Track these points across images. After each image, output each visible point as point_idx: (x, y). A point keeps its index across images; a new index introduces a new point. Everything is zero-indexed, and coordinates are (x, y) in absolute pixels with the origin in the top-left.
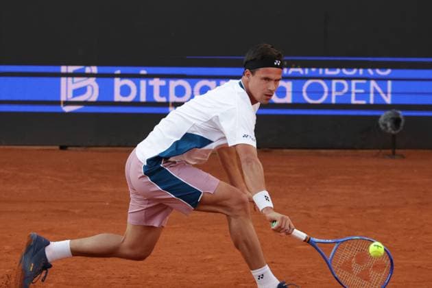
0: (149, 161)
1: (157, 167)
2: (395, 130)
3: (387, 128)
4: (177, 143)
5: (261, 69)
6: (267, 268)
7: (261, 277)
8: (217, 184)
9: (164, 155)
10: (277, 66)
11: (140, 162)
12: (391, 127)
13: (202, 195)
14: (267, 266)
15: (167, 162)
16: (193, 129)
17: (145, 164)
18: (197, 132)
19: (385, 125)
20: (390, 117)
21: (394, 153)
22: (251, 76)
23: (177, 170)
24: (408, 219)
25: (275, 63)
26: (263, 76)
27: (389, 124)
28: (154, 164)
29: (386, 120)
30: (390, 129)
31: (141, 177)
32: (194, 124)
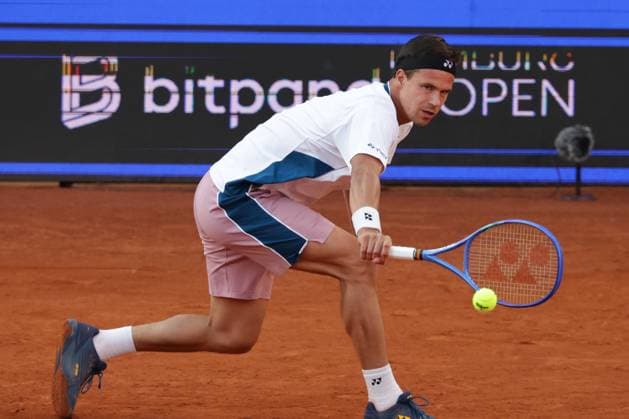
0: (229, 186)
1: (241, 196)
2: (579, 157)
3: (567, 153)
4: (276, 165)
5: (422, 70)
6: (388, 368)
7: (377, 381)
8: (331, 230)
9: (254, 180)
10: (447, 69)
11: (215, 186)
12: (574, 151)
13: (305, 245)
14: (389, 366)
15: (257, 190)
16: (304, 147)
17: (222, 190)
18: (310, 151)
19: (565, 149)
20: (573, 136)
21: (578, 193)
22: (405, 79)
23: (271, 203)
24: (600, 295)
25: (445, 65)
26: (424, 81)
27: (570, 148)
28: (236, 191)
29: (565, 141)
30: (572, 155)
31: (214, 210)
32: (307, 139)
